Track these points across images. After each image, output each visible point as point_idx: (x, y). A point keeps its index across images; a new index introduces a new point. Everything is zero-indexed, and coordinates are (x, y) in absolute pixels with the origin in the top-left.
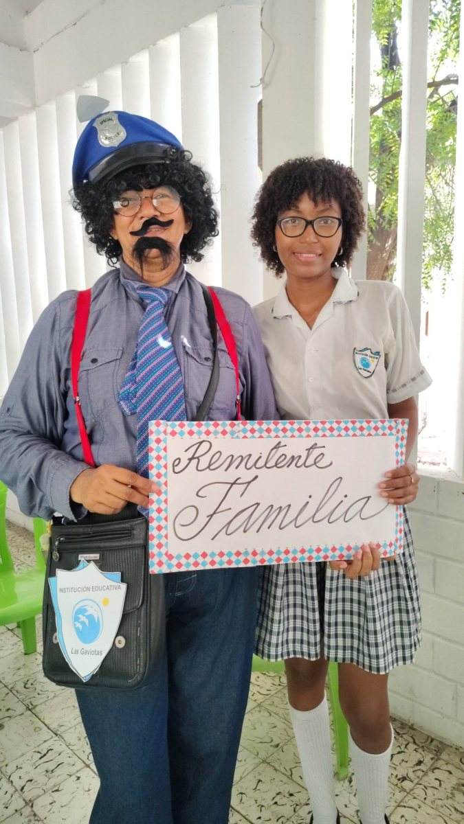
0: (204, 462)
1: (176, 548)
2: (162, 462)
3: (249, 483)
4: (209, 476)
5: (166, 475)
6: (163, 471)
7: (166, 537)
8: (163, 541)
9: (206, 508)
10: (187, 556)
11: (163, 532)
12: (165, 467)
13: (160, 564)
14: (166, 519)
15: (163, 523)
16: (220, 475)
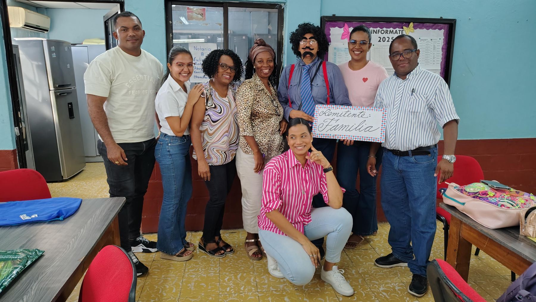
0: (327, 114)
1: (317, 132)
2: (318, 113)
3: (338, 120)
4: (328, 117)
5: (318, 116)
6: (317, 115)
7: (316, 129)
8: (315, 130)
9: (325, 124)
10: (320, 134)
11: (316, 128)
12: (318, 114)
13: (314, 135)
14: (317, 125)
15: (316, 126)
16: (331, 117)
